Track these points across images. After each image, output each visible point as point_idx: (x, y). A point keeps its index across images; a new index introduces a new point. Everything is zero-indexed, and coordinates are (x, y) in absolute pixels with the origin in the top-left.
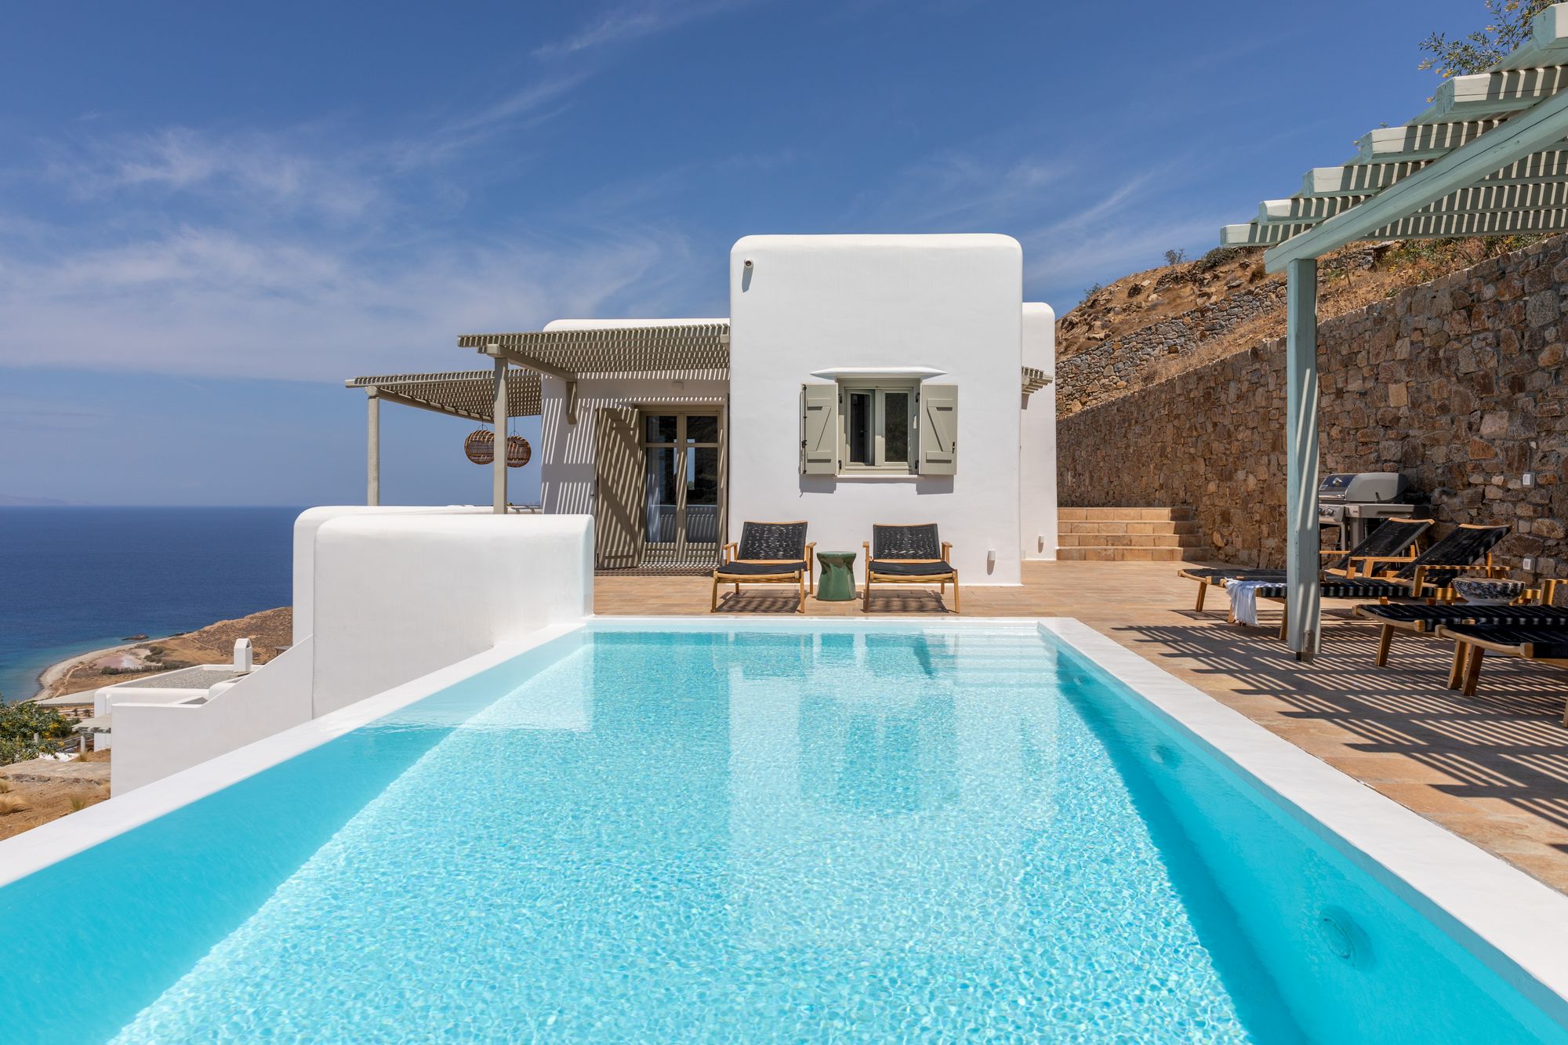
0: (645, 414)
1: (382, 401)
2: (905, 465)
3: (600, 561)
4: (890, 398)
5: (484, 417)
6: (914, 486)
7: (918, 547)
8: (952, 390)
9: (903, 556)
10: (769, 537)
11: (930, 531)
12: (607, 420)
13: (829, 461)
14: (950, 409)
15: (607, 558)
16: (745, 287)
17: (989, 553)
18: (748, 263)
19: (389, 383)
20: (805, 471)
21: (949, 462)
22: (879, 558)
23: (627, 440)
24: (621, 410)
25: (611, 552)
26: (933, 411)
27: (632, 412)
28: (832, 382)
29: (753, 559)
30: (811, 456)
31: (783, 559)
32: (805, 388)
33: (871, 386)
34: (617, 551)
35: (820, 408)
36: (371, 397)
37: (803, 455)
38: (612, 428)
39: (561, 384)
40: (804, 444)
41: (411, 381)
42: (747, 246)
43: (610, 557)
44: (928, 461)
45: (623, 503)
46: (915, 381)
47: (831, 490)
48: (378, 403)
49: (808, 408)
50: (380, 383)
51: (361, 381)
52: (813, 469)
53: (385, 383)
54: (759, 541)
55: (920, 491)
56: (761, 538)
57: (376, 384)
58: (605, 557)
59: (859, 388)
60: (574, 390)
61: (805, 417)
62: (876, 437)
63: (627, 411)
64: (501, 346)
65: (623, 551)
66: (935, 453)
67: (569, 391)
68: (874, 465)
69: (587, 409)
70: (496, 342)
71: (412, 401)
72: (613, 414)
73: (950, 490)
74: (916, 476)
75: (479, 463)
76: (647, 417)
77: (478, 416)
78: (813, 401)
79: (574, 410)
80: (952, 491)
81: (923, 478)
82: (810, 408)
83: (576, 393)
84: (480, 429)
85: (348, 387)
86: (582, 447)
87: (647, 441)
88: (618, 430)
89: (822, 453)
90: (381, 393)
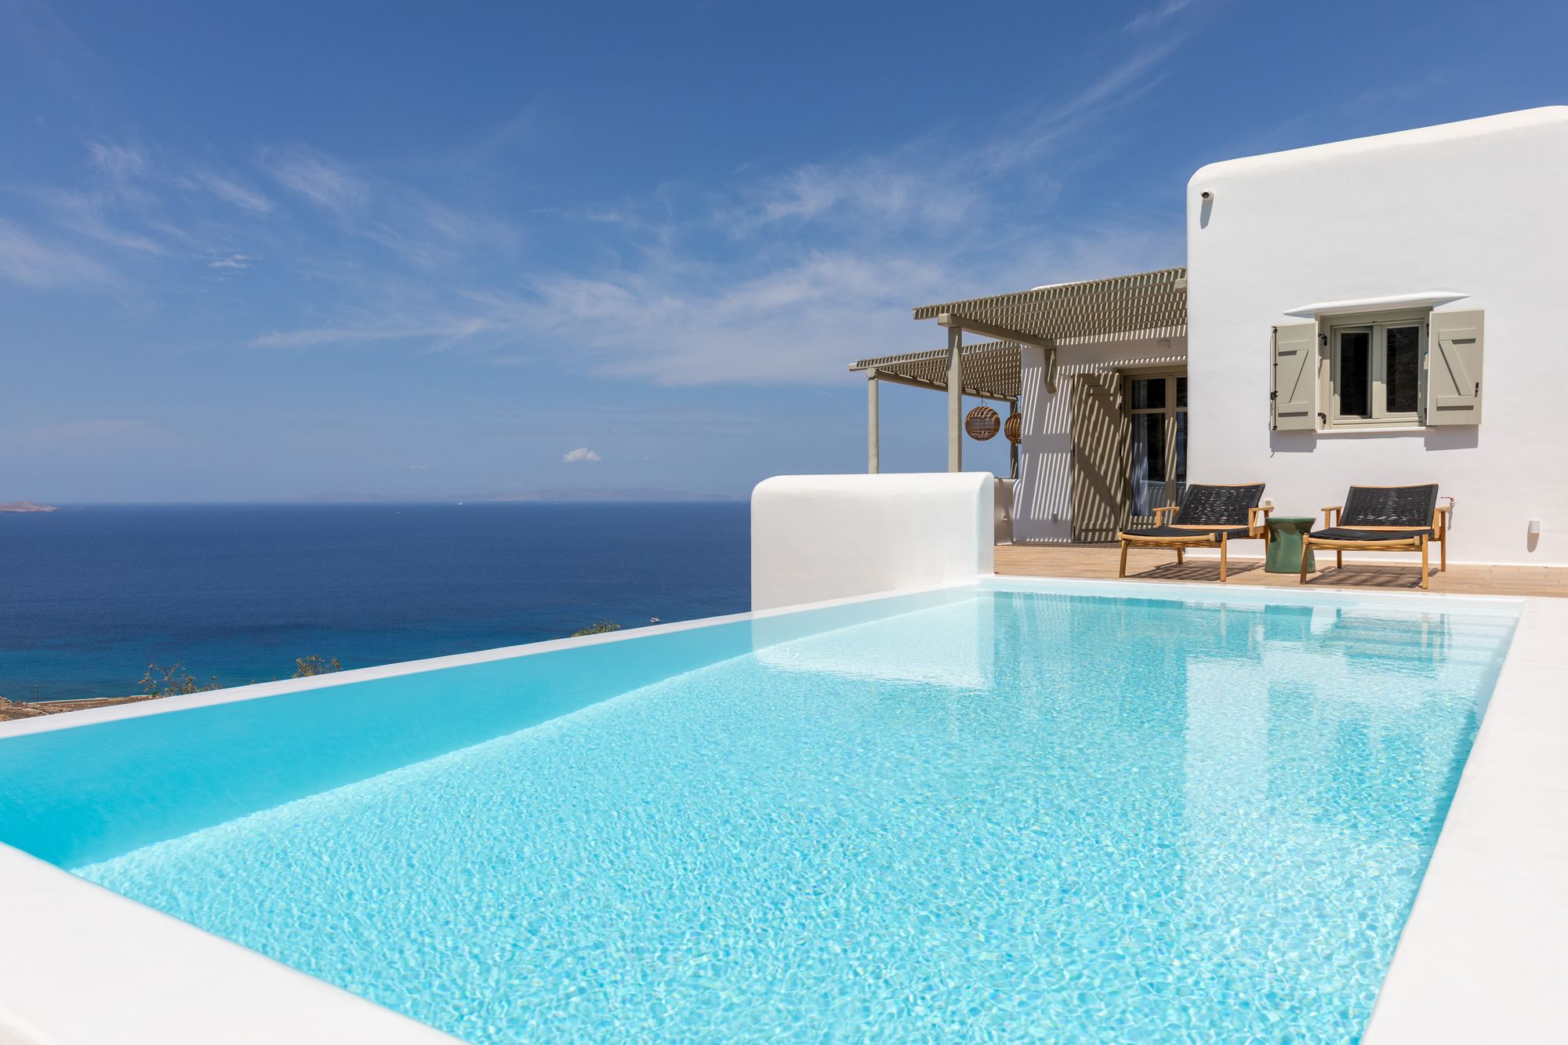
0: (1128, 380)
1: (880, 381)
2: (1413, 416)
3: (1077, 533)
4: (1392, 335)
5: (995, 395)
6: (1422, 440)
7: (1403, 513)
8: (1477, 317)
9: (1381, 523)
10: (1214, 501)
11: (1428, 493)
12: (1083, 386)
13: (1305, 414)
14: (1473, 341)
15: (1084, 530)
16: (1204, 222)
17: (1531, 523)
18: (1205, 195)
19: (886, 364)
20: (1275, 427)
21: (1470, 408)
22: (1346, 524)
23: (1107, 406)
24: (1100, 375)
25: (1088, 524)
26: (1448, 347)
27: (1112, 377)
28: (1312, 321)
29: (1191, 524)
30: (1282, 409)
31: (1224, 524)
32: (1275, 331)
33: (1367, 322)
34: (1095, 524)
35: (1294, 353)
36: (870, 379)
37: (1273, 408)
38: (1088, 395)
39: (1039, 352)
40: (1274, 395)
41: (904, 361)
42: (1206, 177)
43: (1087, 530)
44: (1439, 409)
45: (1102, 473)
46: (1423, 311)
47: (1310, 448)
48: (877, 382)
49: (1280, 354)
50: (878, 365)
51: (863, 364)
52: (1285, 424)
53: (882, 365)
54: (1203, 505)
55: (1429, 447)
56: (1207, 501)
57: (875, 365)
58: (1081, 530)
59: (1353, 327)
60: (1052, 357)
61: (1276, 365)
62: (1374, 383)
63: (1106, 376)
64: (953, 315)
65: (1102, 524)
66: (1451, 398)
67: (1047, 358)
68: (1371, 417)
69: (1065, 375)
70: (948, 312)
71: (914, 381)
72: (1090, 380)
73: (1474, 444)
74: (1424, 428)
75: (978, 439)
76: (1133, 382)
77: (989, 394)
78: (1285, 345)
79: (1053, 377)
80: (1475, 446)
81: (1433, 430)
82: (1282, 354)
83: (1054, 361)
84: (980, 405)
85: (851, 370)
86: (1059, 417)
87: (1134, 407)
88: (1096, 396)
89: (1296, 405)
90: (880, 374)
